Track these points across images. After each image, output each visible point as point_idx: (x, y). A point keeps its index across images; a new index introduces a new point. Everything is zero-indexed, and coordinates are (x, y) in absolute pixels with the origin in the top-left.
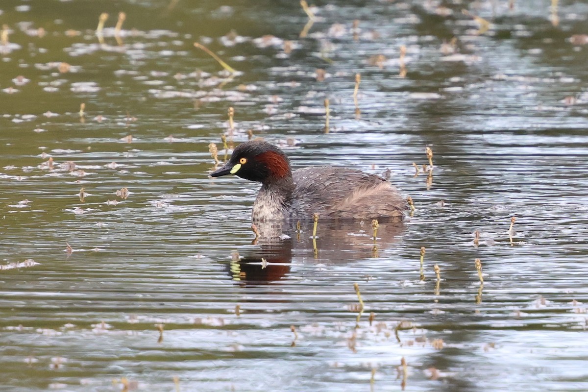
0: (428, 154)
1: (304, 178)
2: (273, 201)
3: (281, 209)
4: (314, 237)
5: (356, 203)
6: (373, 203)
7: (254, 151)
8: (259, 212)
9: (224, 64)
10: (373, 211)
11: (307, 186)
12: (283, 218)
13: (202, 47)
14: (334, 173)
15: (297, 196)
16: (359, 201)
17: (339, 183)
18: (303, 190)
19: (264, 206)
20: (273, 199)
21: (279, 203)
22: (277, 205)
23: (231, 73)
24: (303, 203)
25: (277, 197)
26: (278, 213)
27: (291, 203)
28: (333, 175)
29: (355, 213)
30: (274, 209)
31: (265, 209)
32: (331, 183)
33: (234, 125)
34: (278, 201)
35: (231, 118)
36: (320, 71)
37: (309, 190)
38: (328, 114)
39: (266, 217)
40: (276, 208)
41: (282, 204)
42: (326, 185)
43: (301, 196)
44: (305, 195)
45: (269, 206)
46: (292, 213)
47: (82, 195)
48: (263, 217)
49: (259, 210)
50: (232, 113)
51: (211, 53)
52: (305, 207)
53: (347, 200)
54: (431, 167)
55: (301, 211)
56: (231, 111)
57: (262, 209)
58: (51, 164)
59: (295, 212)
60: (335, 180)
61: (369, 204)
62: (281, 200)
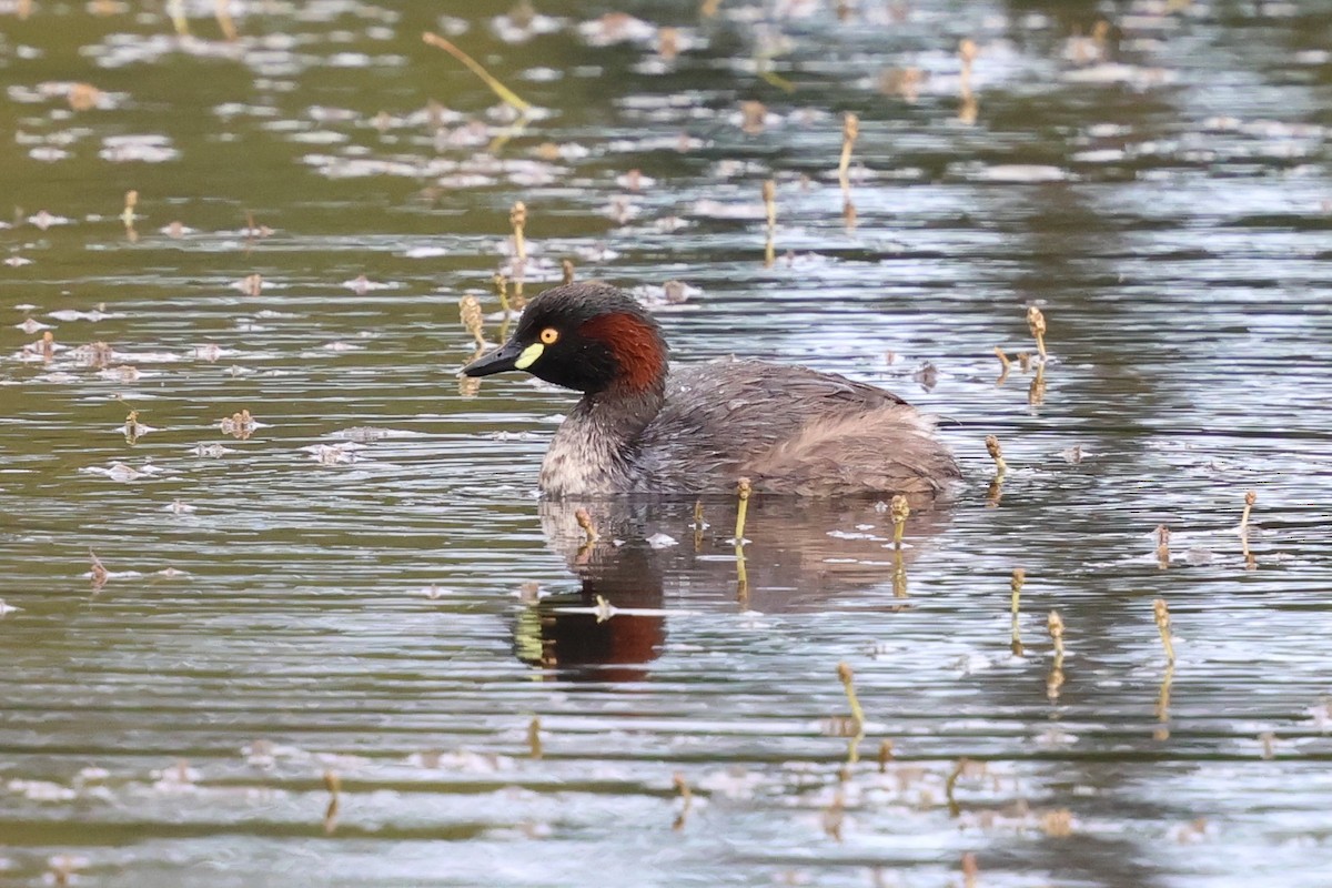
0: (1034, 325)
1: (683, 389)
2: (592, 446)
3: (609, 469)
4: (739, 541)
5: (807, 455)
6: (850, 457)
7: (577, 311)
8: (554, 473)
9: (500, 89)
10: (849, 478)
11: (685, 413)
12: (611, 491)
13: (444, 44)
14: (759, 379)
15: (656, 436)
16: (815, 450)
17: (767, 403)
18: (673, 421)
19: (568, 459)
20: (591, 442)
21: (605, 453)
22: (602, 459)
23: (518, 113)
24: (668, 455)
25: (605, 439)
26: (600, 479)
27: (638, 455)
28: (756, 383)
29: (800, 483)
30: (590, 470)
31: (568, 467)
32: (745, 402)
33: (528, 247)
34: (604, 448)
35: (519, 231)
36: (753, 107)
37: (687, 422)
38: (771, 222)
39: (568, 487)
40: (596, 467)
41: (613, 457)
42: (733, 408)
43: (665, 437)
44: (675, 435)
45: (579, 459)
46: (635, 481)
47: (133, 430)
48: (561, 486)
49: (552, 468)
50: (521, 218)
51: (468, 61)
52: (670, 467)
53: (783, 447)
54: (1042, 358)
55: (659, 478)
56: (520, 212)
57: (561, 467)
58: (48, 348)
59: (644, 478)
60: (759, 396)
61: (839, 459)
62: (613, 445)
